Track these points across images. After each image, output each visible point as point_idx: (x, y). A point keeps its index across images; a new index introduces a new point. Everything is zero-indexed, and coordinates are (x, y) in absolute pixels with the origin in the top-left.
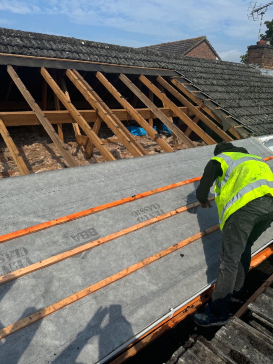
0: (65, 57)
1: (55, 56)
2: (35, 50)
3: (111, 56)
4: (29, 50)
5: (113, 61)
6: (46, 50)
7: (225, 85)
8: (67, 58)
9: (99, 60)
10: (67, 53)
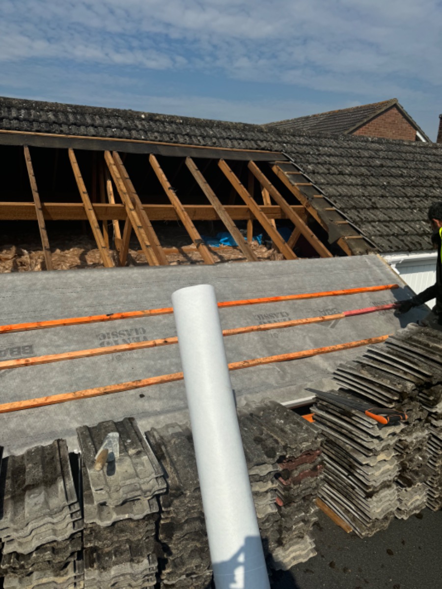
0: (108, 135)
1: (95, 134)
2: (69, 127)
3: (181, 134)
4: (61, 127)
5: (181, 140)
6: (84, 127)
7: (367, 175)
8: (111, 137)
9: (159, 138)
10: (113, 130)
